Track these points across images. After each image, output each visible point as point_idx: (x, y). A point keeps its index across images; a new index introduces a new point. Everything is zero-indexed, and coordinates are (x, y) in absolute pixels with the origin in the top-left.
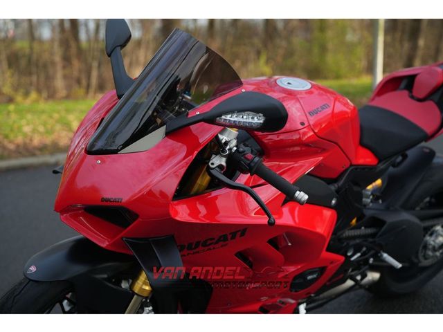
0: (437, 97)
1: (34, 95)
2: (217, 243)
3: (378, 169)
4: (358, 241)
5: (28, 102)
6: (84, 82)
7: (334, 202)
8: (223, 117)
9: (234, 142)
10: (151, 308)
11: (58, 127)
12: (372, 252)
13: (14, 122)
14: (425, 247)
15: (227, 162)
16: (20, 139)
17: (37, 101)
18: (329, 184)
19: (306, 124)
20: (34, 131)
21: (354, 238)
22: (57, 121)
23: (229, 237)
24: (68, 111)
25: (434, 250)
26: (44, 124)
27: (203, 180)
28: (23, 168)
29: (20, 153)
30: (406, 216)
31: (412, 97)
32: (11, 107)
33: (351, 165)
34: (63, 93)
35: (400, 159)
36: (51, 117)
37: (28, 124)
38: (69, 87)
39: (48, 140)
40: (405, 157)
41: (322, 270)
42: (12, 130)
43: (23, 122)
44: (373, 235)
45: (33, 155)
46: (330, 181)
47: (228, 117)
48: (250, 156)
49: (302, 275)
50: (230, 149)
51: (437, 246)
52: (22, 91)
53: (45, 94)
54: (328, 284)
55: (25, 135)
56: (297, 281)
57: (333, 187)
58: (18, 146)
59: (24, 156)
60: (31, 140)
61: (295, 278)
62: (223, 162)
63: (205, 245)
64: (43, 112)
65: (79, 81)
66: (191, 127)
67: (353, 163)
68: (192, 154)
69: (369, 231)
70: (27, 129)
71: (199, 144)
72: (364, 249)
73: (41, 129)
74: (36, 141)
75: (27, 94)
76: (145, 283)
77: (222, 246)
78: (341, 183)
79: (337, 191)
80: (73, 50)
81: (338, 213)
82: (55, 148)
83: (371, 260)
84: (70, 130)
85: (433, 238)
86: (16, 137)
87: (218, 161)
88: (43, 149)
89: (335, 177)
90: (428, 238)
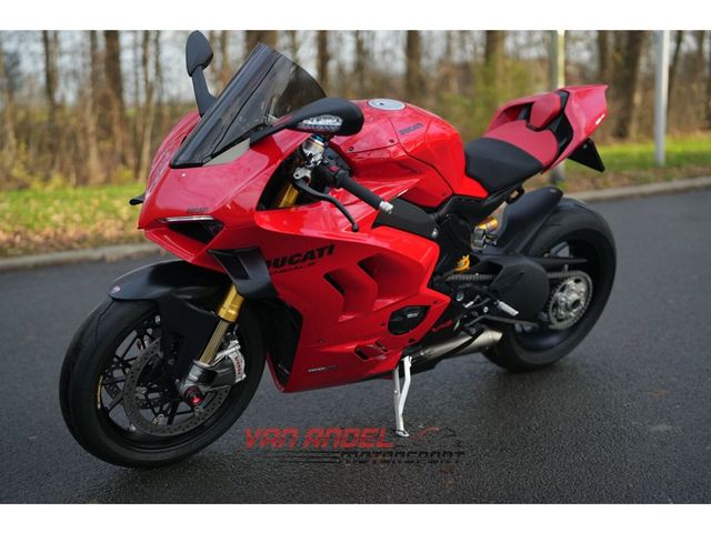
0: (555, 126)
1: (57, 179)
2: (304, 260)
3: (487, 203)
4: (468, 285)
5: (50, 189)
6: (131, 161)
7: (435, 233)
8: (305, 122)
9: (319, 157)
10: (236, 342)
11: (100, 214)
12: (487, 300)
13: (37, 210)
14: (556, 306)
15: (312, 174)
16: (49, 230)
17: (64, 186)
18: (429, 213)
19: (396, 141)
20: (67, 219)
21: (466, 282)
22: (100, 208)
23: (317, 253)
24: (112, 196)
25: (568, 309)
26: (81, 212)
27: (289, 197)
28: (57, 265)
29: (52, 246)
30: (527, 263)
31: (530, 128)
32: (28, 194)
33: (454, 194)
34: (101, 177)
35: (516, 193)
36: (89, 204)
37: (57, 212)
38: (108, 169)
39: (89, 231)
40: (521, 192)
41: (425, 310)
42: (36, 219)
43: (51, 209)
44: (488, 282)
45: (70, 248)
46: (430, 210)
47: (309, 122)
48: (334, 168)
49: (400, 313)
50: (315, 163)
51: (569, 303)
52: (40, 174)
53: (73, 179)
54: (434, 330)
55: (56, 226)
56: (396, 320)
57: (433, 217)
58: (47, 238)
59: (59, 250)
60: (64, 230)
61: (393, 315)
62: (308, 174)
63: (291, 262)
64: (75, 198)
65: (124, 161)
66: (274, 136)
67: (456, 192)
68: (275, 163)
69: (484, 277)
70: (56, 218)
71: (282, 154)
72: (478, 297)
73: (77, 217)
74: (71, 233)
75: (46, 179)
76: (231, 307)
77: (310, 265)
78: (442, 212)
79: (439, 221)
80: (115, 113)
81: (441, 248)
82: (100, 241)
83: (486, 310)
84: (118, 217)
85: (564, 294)
86: (44, 227)
87: (302, 173)
88: (82, 241)
89: (435, 205)
90: (558, 294)
